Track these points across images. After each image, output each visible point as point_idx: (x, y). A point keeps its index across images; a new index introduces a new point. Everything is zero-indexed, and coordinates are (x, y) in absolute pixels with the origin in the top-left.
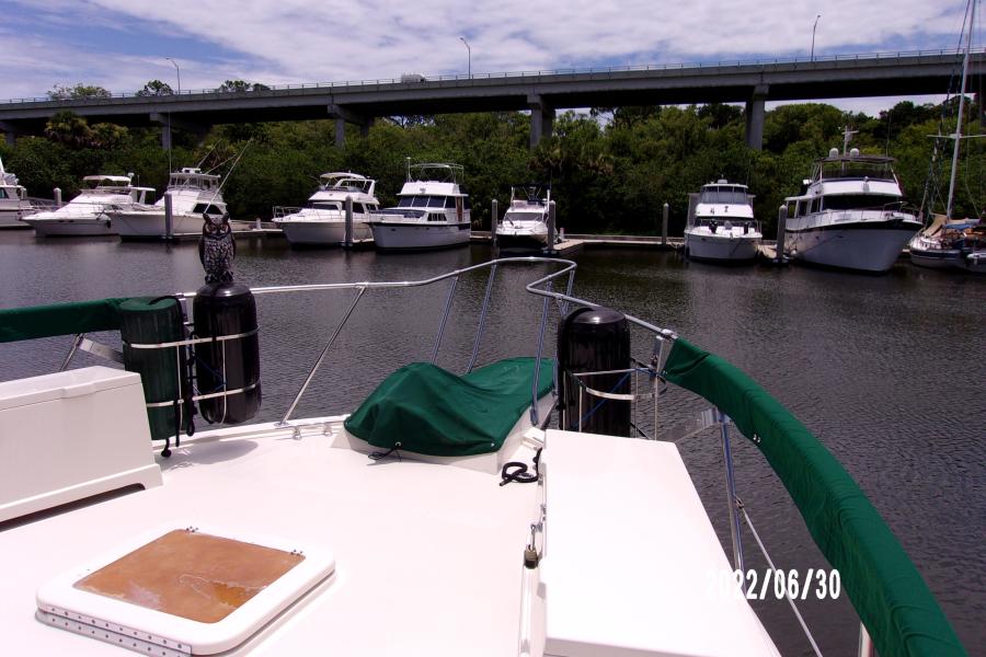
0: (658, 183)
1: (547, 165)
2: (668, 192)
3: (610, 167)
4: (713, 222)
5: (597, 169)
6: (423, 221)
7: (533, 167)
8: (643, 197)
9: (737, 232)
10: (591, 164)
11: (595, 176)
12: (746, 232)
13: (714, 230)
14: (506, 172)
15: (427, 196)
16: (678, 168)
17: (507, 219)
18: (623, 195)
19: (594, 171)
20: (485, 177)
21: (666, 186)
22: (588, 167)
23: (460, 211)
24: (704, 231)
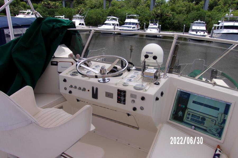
0: (183, 19)
1: (157, 14)
2: (185, 22)
3: (171, 15)
4: (197, 31)
5: (168, 15)
6: (131, 29)
7: (153, 15)
8: (179, 23)
9: (202, 33)
10: (167, 14)
11: (168, 18)
12: (204, 33)
13: (197, 33)
14: (146, 15)
15: (131, 23)
16: (187, 16)
17: (149, 29)
18: (174, 22)
19: (167, 16)
20: (142, 17)
21: (184, 20)
22: (166, 15)
23: (138, 26)
24: (194, 33)
